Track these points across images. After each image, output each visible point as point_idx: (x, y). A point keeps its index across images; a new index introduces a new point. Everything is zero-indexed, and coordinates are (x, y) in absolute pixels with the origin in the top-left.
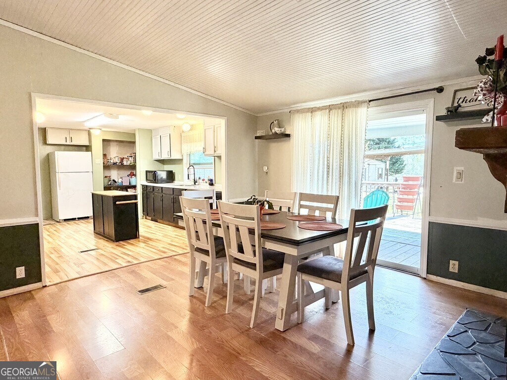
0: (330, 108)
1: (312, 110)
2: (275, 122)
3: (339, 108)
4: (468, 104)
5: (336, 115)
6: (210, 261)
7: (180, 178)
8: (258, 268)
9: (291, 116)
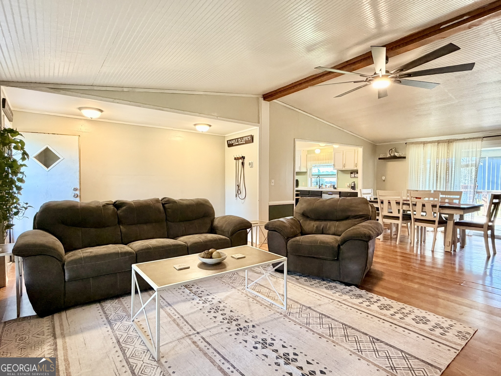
0: (439, 142)
1: (424, 143)
2: (393, 149)
3: (446, 142)
5: (443, 148)
6: (399, 222)
7: (303, 184)
8: (437, 223)
9: (407, 146)
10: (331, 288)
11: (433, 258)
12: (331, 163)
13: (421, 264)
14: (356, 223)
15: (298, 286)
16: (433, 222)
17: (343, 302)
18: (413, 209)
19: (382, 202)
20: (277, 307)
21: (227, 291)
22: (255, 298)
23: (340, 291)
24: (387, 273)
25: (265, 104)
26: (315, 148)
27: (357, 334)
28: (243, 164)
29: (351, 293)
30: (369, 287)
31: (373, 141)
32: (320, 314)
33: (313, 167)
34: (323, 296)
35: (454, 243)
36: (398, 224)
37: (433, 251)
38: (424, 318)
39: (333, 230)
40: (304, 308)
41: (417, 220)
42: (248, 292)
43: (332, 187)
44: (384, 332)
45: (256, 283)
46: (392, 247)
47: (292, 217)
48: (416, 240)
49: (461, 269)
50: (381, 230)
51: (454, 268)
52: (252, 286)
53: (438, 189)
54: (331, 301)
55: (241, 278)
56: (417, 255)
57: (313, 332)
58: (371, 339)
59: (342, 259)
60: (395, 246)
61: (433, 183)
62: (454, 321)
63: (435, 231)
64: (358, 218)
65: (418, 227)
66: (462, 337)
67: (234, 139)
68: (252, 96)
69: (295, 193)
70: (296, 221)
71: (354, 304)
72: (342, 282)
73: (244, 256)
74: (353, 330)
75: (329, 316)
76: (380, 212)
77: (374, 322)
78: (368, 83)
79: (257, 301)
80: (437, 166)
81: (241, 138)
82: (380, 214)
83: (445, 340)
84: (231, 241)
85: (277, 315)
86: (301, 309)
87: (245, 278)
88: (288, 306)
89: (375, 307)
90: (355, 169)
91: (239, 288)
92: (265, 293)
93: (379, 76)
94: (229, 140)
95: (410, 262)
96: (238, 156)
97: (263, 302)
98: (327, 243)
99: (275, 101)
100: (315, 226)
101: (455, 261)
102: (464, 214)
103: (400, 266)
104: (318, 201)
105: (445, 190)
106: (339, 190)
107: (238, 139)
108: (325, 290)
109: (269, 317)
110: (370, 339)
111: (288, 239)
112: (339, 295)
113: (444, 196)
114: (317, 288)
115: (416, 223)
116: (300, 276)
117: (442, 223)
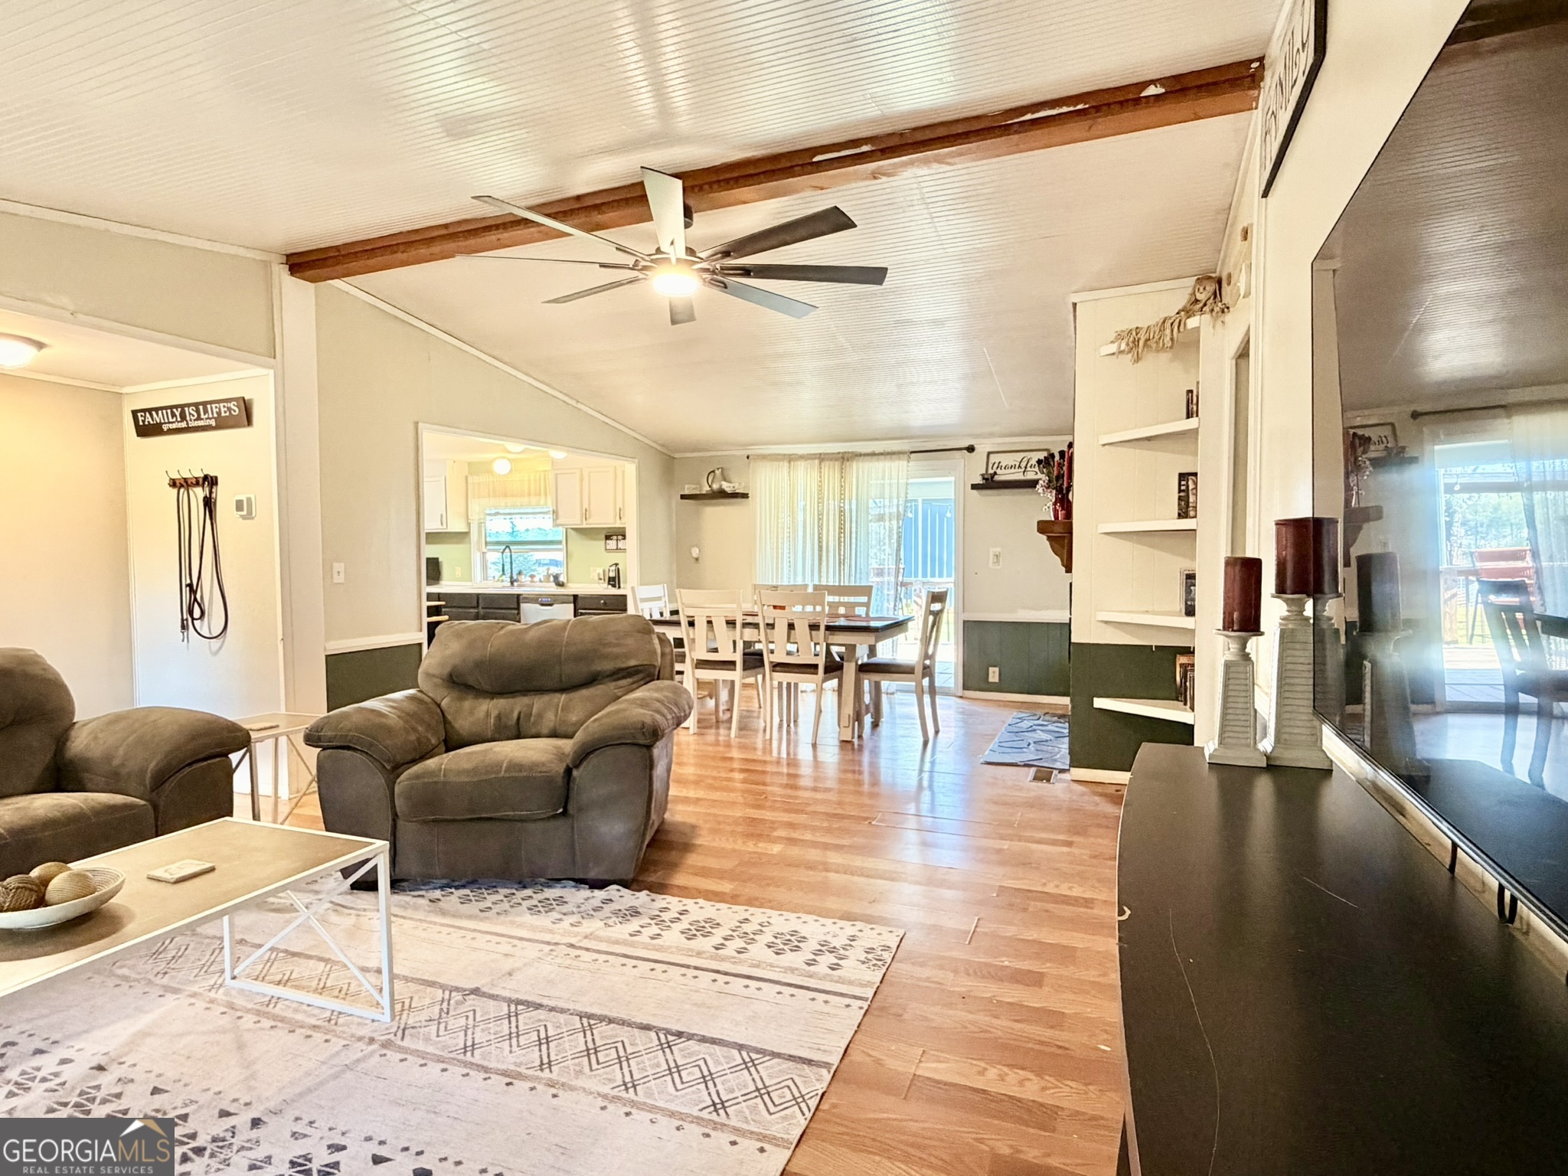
0: (822, 458)
1: (791, 459)
2: (717, 472)
3: (836, 460)
4: (1003, 471)
5: (831, 471)
6: (736, 675)
7: (458, 573)
8: (821, 669)
9: (751, 465)
10: (547, 906)
11: (816, 763)
12: (546, 504)
13: (787, 786)
14: (620, 694)
15: (435, 923)
16: (812, 668)
17: (586, 943)
18: (767, 638)
19: (691, 624)
20: (356, 1020)
21: (140, 1010)
22: (265, 1010)
23: (575, 910)
24: (708, 826)
25: (297, 292)
26: (494, 456)
27: (623, 1033)
28: (209, 503)
29: (608, 909)
30: (658, 877)
31: (662, 445)
32: (509, 1001)
33: (488, 518)
34: (521, 939)
35: (858, 717)
36: (733, 682)
37: (814, 745)
38: (792, 935)
39: (550, 720)
40: (457, 996)
41: (778, 667)
42: (234, 993)
43: (552, 579)
44: (696, 1004)
45: (272, 949)
46: (721, 749)
47: (412, 691)
48: (776, 720)
49: (875, 782)
50: (687, 707)
51: (859, 783)
52: (254, 963)
53: (824, 583)
54: (547, 948)
55: (208, 945)
56: (778, 762)
57: (486, 1070)
58: (662, 1037)
59: (580, 810)
60: (728, 745)
61: (813, 565)
62: (859, 925)
63: (820, 691)
64: (624, 677)
65: (780, 684)
66: (875, 962)
67: (166, 408)
68: (242, 252)
69: (426, 604)
70: (426, 703)
71: (617, 942)
72: (580, 882)
73: (208, 865)
74: (612, 1025)
75: (538, 1001)
76: (686, 649)
77: (671, 984)
78: (641, 276)
79: (275, 1018)
80: (819, 519)
81: (196, 405)
82: (688, 659)
83: (841, 981)
84: (155, 807)
85: (359, 1049)
86: (445, 1005)
87: (221, 939)
88: (398, 1007)
89: (673, 936)
90: (618, 525)
91: (195, 989)
92: (311, 978)
93: (668, 259)
94: (144, 411)
95: (764, 784)
96: (187, 475)
97: (299, 1017)
98: (533, 766)
99: (336, 283)
100: (494, 713)
101: (860, 764)
102: (876, 642)
103: (741, 800)
104: (502, 632)
105: (837, 584)
106: (574, 588)
107: (182, 406)
108: (528, 918)
109: (324, 1068)
110: (659, 1039)
111: (396, 769)
112: (572, 925)
113: (836, 599)
114: (502, 918)
115: (775, 674)
116: (442, 888)
117: (833, 668)
